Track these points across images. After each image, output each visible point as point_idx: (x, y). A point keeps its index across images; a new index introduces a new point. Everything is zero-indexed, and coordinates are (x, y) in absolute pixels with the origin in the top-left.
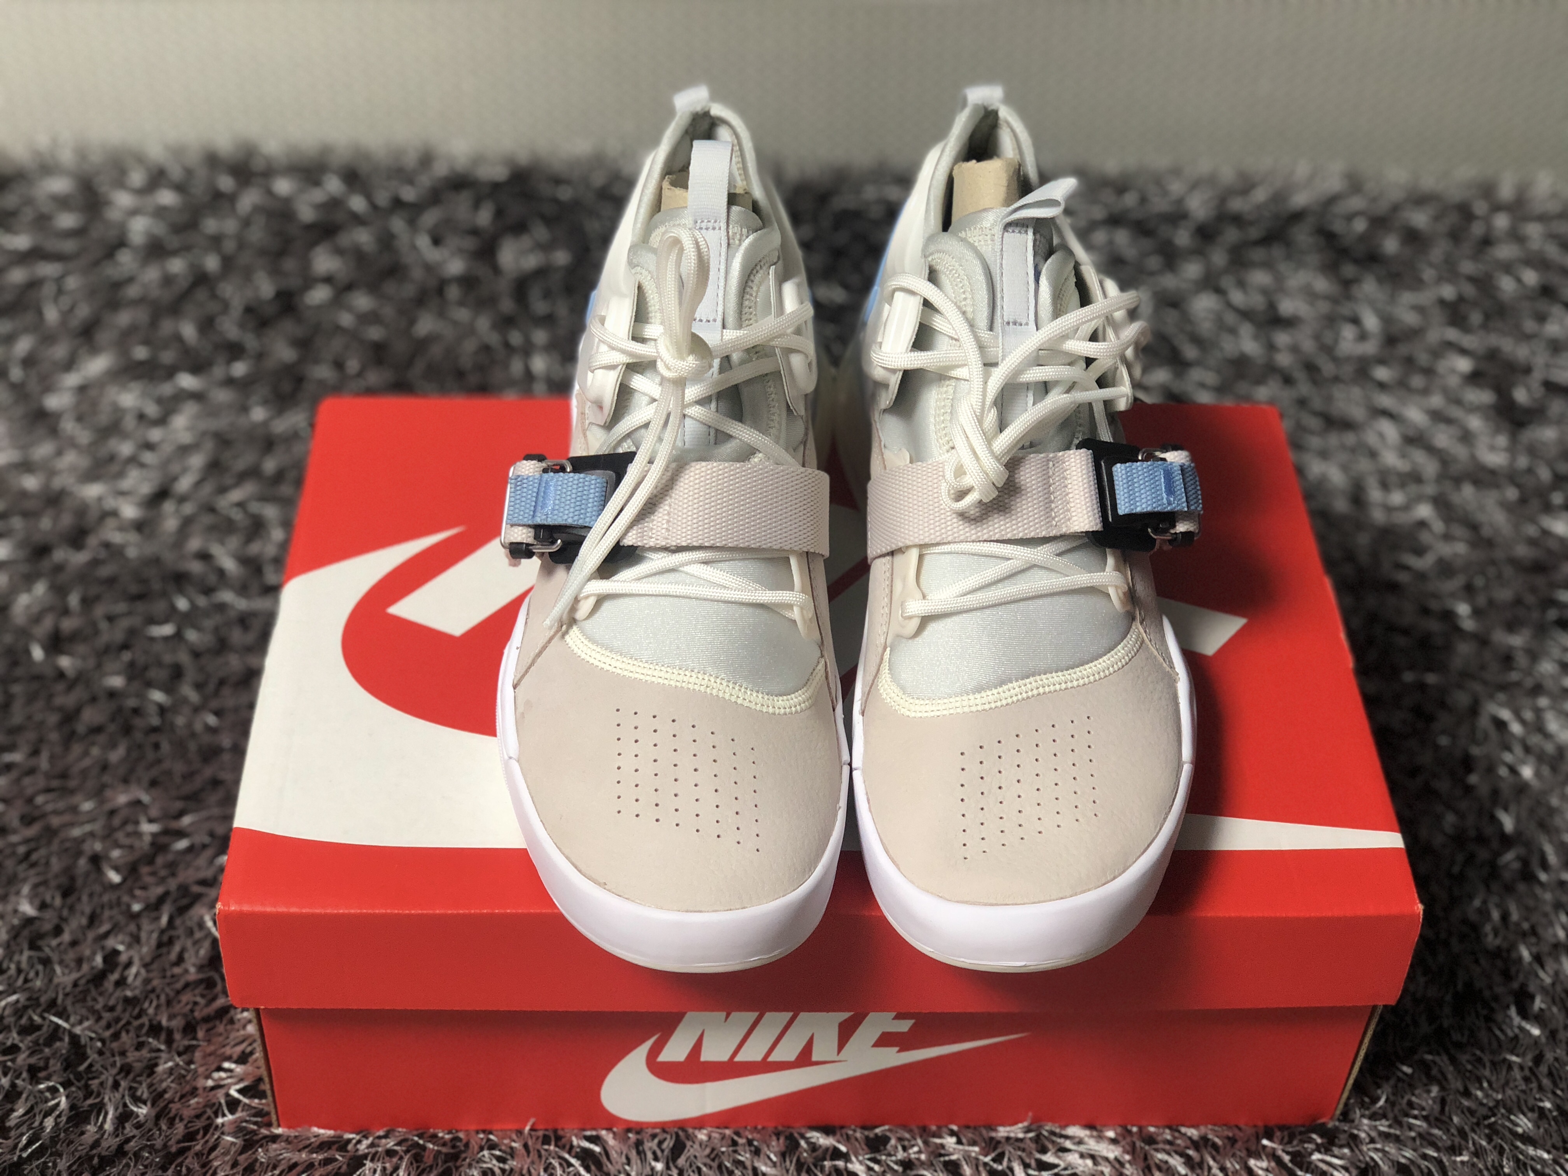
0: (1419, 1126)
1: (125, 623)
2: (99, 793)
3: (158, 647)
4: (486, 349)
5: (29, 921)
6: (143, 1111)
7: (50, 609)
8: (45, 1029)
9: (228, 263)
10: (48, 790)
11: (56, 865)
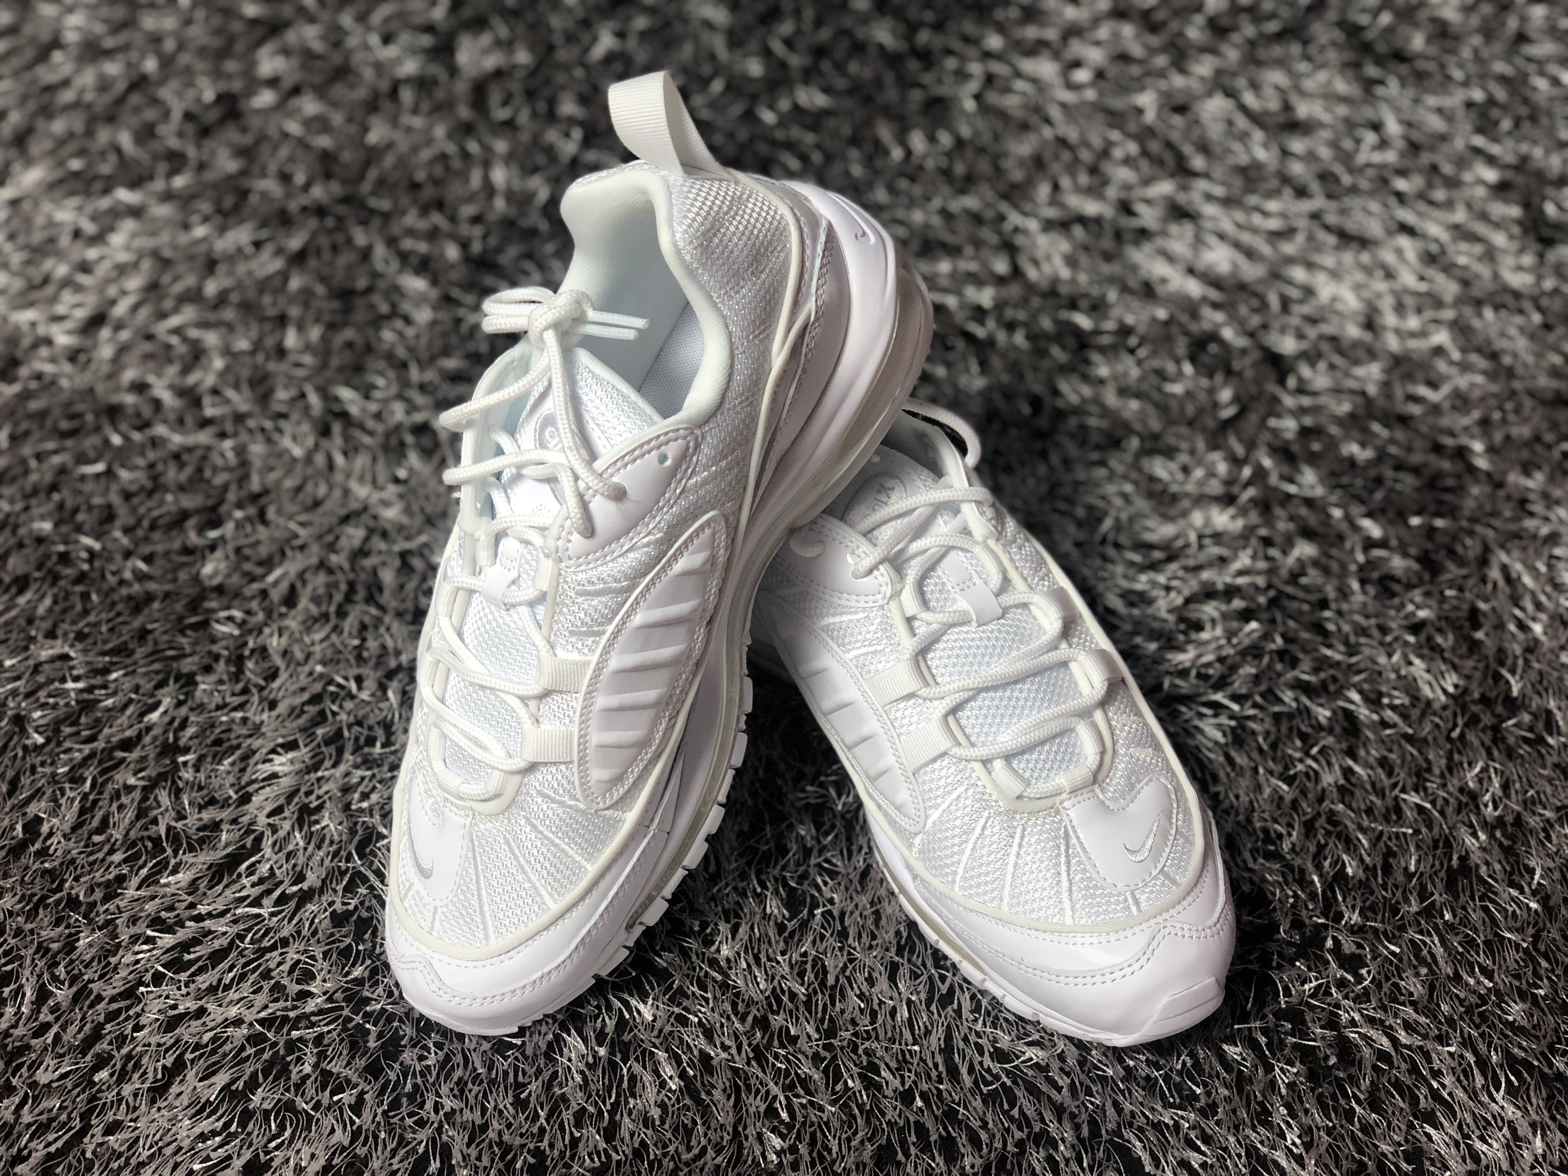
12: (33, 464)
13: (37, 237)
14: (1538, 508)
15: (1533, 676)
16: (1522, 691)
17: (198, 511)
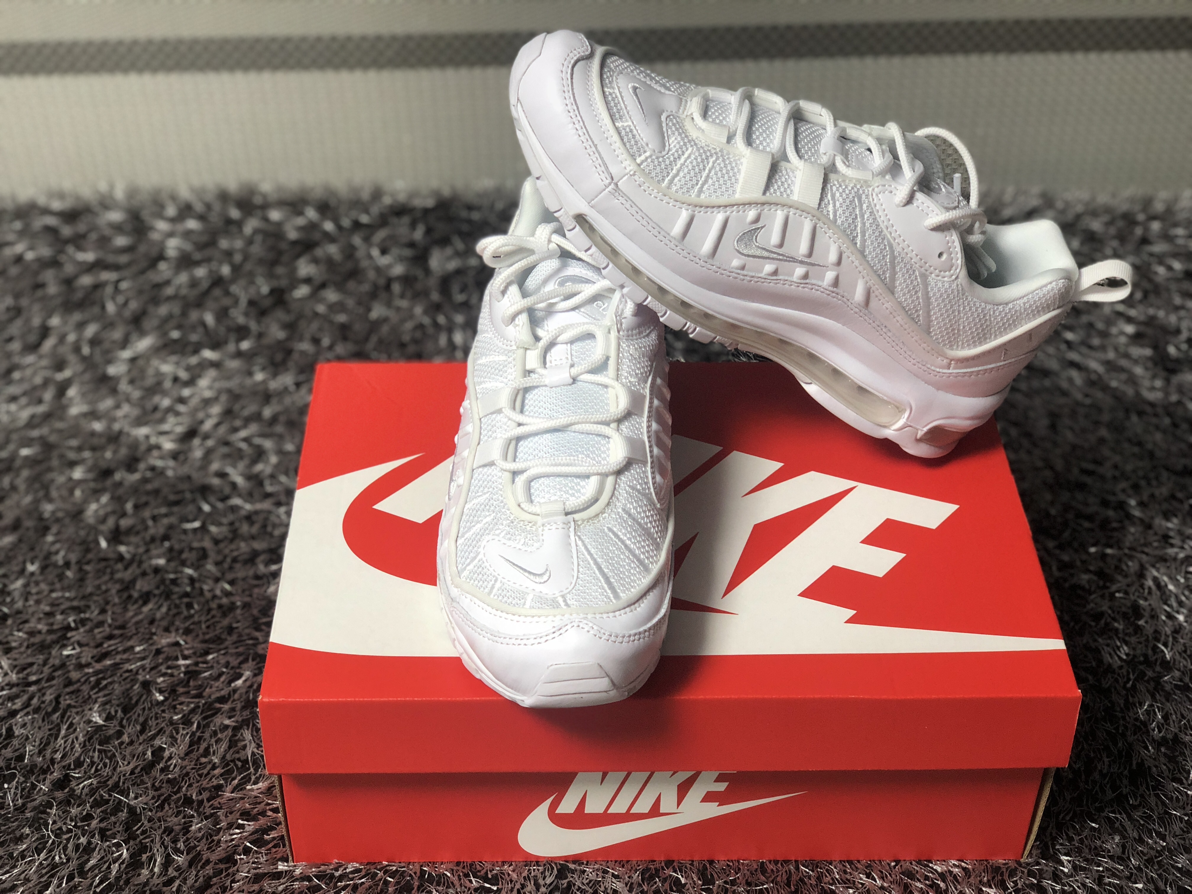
12: (150, 523)
13: (149, 381)
14: (1176, 541)
15: (1180, 648)
16: (1173, 658)
17: (264, 552)
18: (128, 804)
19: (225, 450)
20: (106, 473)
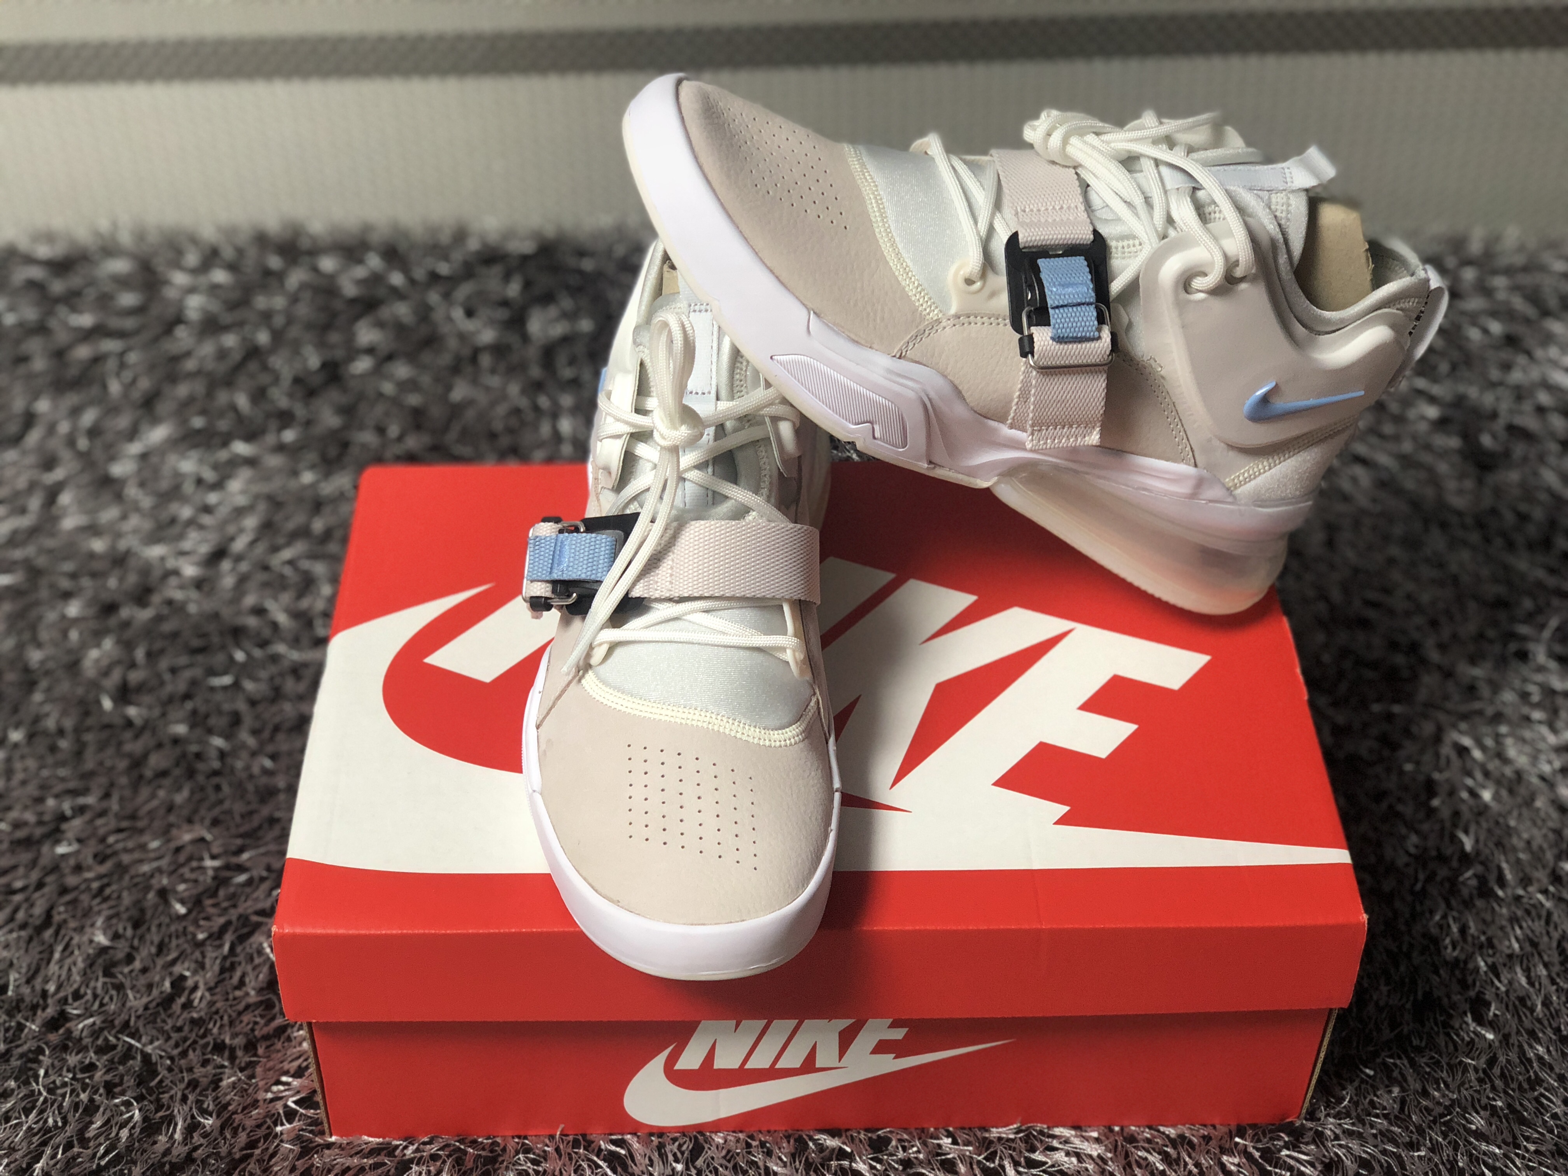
0: (1380, 1123)
1: (187, 674)
2: (166, 833)
3: (219, 697)
4: (517, 411)
5: (103, 950)
6: (209, 1122)
7: (119, 662)
8: (119, 1048)
9: (277, 336)
10: (120, 830)
11: (127, 899)
18: (142, 1051)
19: (261, 577)
20: (109, 609)
